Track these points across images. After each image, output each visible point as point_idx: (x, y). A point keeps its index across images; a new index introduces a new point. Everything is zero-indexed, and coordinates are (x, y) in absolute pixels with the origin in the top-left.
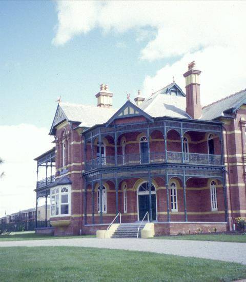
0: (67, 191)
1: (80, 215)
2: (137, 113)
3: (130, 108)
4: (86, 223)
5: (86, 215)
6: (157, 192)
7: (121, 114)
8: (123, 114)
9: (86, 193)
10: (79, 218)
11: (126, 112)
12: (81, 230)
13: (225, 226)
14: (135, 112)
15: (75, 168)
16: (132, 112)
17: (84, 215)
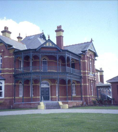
0: (2, 84)
1: (11, 98)
2: (53, 46)
3: (50, 43)
4: (15, 102)
5: (15, 97)
6: (51, 86)
7: (45, 45)
8: (46, 45)
9: (15, 86)
10: (10, 99)
11: (47, 45)
12: (12, 106)
13: (82, 103)
14: (52, 45)
15: (8, 71)
16: (51, 45)
17: (13, 98)
